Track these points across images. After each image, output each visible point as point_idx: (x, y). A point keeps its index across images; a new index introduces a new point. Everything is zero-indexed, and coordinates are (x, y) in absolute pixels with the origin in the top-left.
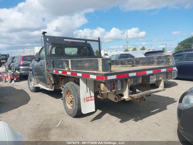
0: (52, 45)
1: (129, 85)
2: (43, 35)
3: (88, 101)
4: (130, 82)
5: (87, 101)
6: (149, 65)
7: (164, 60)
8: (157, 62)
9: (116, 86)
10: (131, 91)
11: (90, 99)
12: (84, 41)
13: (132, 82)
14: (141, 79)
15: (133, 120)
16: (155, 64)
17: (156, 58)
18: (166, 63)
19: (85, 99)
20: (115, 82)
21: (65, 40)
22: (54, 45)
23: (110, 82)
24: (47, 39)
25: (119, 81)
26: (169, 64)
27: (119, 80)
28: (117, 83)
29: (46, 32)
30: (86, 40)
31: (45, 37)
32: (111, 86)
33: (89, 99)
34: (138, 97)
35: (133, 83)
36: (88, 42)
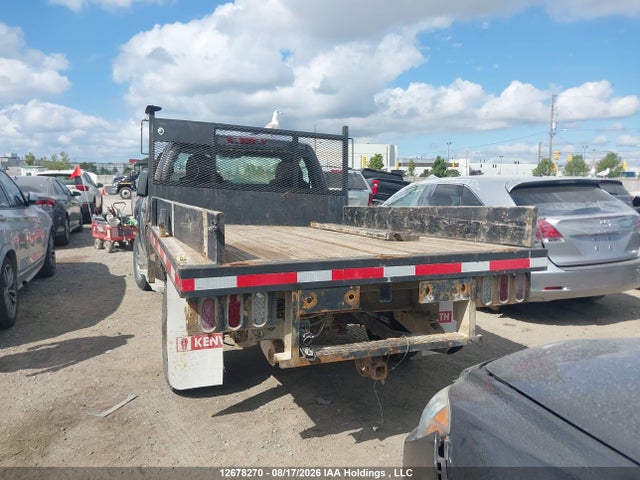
0: (175, 148)
1: (299, 313)
2: (147, 117)
3: (198, 348)
4: (302, 304)
5: (193, 348)
6: (464, 237)
7: (510, 225)
8: (487, 228)
9: (243, 313)
10: (308, 335)
11: (205, 342)
12: (290, 139)
13: (313, 304)
14: (356, 294)
15: (352, 434)
16: (483, 237)
17: (486, 215)
18: (513, 238)
19: (186, 342)
20: (239, 299)
21: (219, 132)
22: (181, 147)
23: (220, 298)
24: (159, 130)
25: (259, 295)
26: (524, 242)
27: (263, 294)
28: (250, 301)
29: (159, 109)
30: (296, 135)
31: (154, 123)
32: (222, 312)
33: (201, 342)
34: (340, 359)
35: (313, 309)
36: (302, 140)
